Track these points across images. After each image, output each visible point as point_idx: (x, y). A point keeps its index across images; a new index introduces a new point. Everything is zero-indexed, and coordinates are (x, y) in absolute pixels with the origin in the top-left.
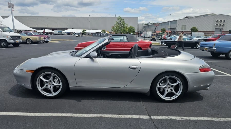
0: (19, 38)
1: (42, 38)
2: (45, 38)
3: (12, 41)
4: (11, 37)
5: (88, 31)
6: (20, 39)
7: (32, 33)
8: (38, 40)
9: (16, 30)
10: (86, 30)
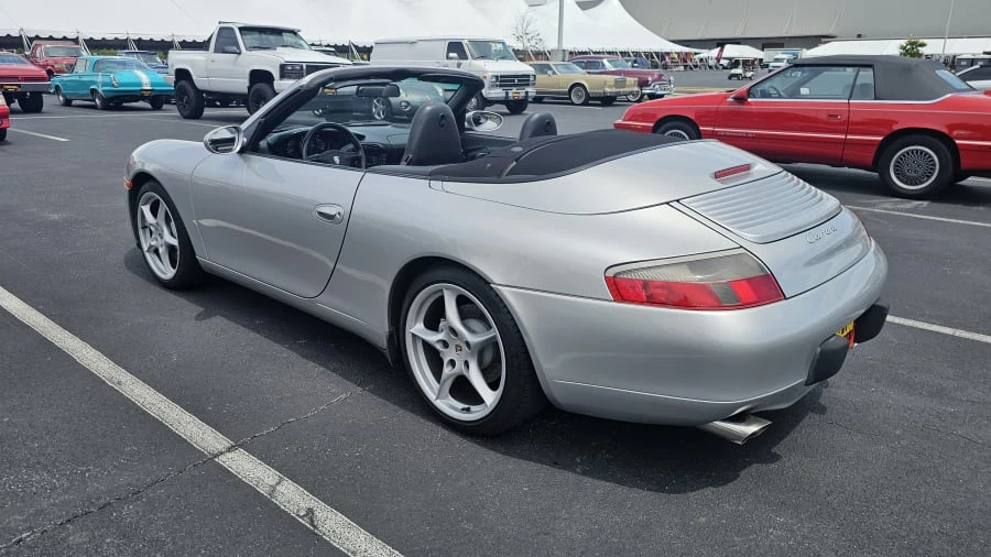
0: (524, 80)
1: (631, 80)
2: (643, 84)
3: (498, 93)
4: (497, 77)
5: (933, 47)
6: (528, 85)
7: (605, 61)
8: (608, 90)
9: (564, 51)
10: (925, 41)
